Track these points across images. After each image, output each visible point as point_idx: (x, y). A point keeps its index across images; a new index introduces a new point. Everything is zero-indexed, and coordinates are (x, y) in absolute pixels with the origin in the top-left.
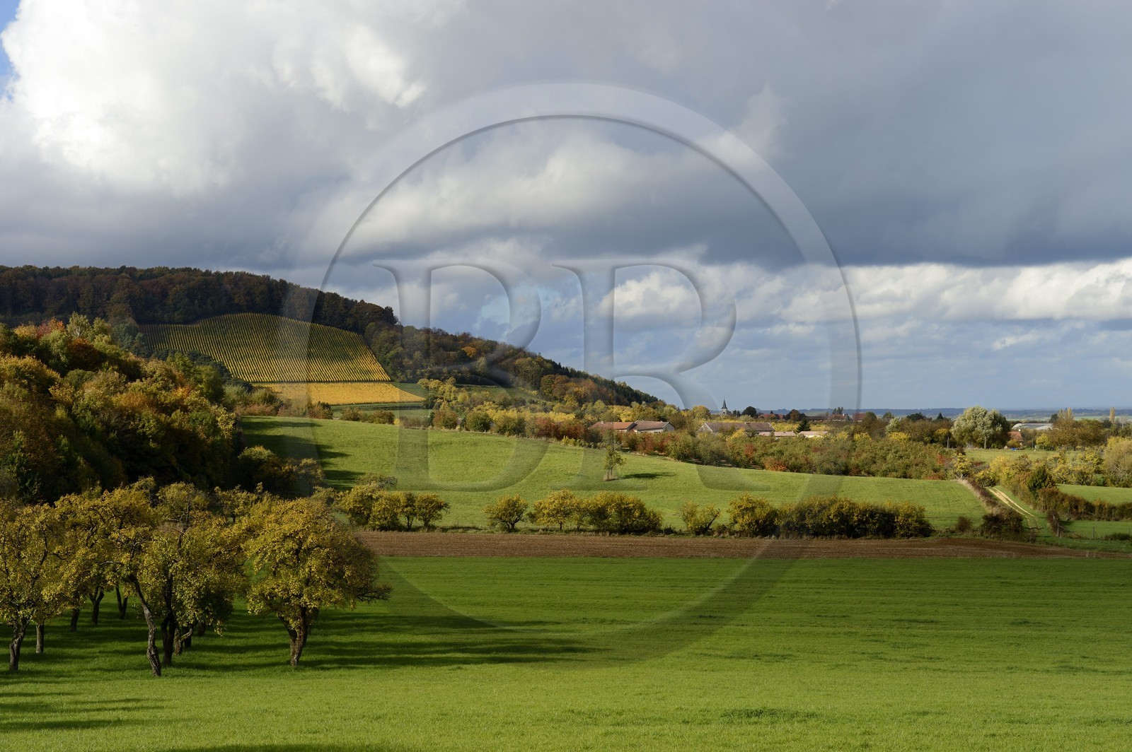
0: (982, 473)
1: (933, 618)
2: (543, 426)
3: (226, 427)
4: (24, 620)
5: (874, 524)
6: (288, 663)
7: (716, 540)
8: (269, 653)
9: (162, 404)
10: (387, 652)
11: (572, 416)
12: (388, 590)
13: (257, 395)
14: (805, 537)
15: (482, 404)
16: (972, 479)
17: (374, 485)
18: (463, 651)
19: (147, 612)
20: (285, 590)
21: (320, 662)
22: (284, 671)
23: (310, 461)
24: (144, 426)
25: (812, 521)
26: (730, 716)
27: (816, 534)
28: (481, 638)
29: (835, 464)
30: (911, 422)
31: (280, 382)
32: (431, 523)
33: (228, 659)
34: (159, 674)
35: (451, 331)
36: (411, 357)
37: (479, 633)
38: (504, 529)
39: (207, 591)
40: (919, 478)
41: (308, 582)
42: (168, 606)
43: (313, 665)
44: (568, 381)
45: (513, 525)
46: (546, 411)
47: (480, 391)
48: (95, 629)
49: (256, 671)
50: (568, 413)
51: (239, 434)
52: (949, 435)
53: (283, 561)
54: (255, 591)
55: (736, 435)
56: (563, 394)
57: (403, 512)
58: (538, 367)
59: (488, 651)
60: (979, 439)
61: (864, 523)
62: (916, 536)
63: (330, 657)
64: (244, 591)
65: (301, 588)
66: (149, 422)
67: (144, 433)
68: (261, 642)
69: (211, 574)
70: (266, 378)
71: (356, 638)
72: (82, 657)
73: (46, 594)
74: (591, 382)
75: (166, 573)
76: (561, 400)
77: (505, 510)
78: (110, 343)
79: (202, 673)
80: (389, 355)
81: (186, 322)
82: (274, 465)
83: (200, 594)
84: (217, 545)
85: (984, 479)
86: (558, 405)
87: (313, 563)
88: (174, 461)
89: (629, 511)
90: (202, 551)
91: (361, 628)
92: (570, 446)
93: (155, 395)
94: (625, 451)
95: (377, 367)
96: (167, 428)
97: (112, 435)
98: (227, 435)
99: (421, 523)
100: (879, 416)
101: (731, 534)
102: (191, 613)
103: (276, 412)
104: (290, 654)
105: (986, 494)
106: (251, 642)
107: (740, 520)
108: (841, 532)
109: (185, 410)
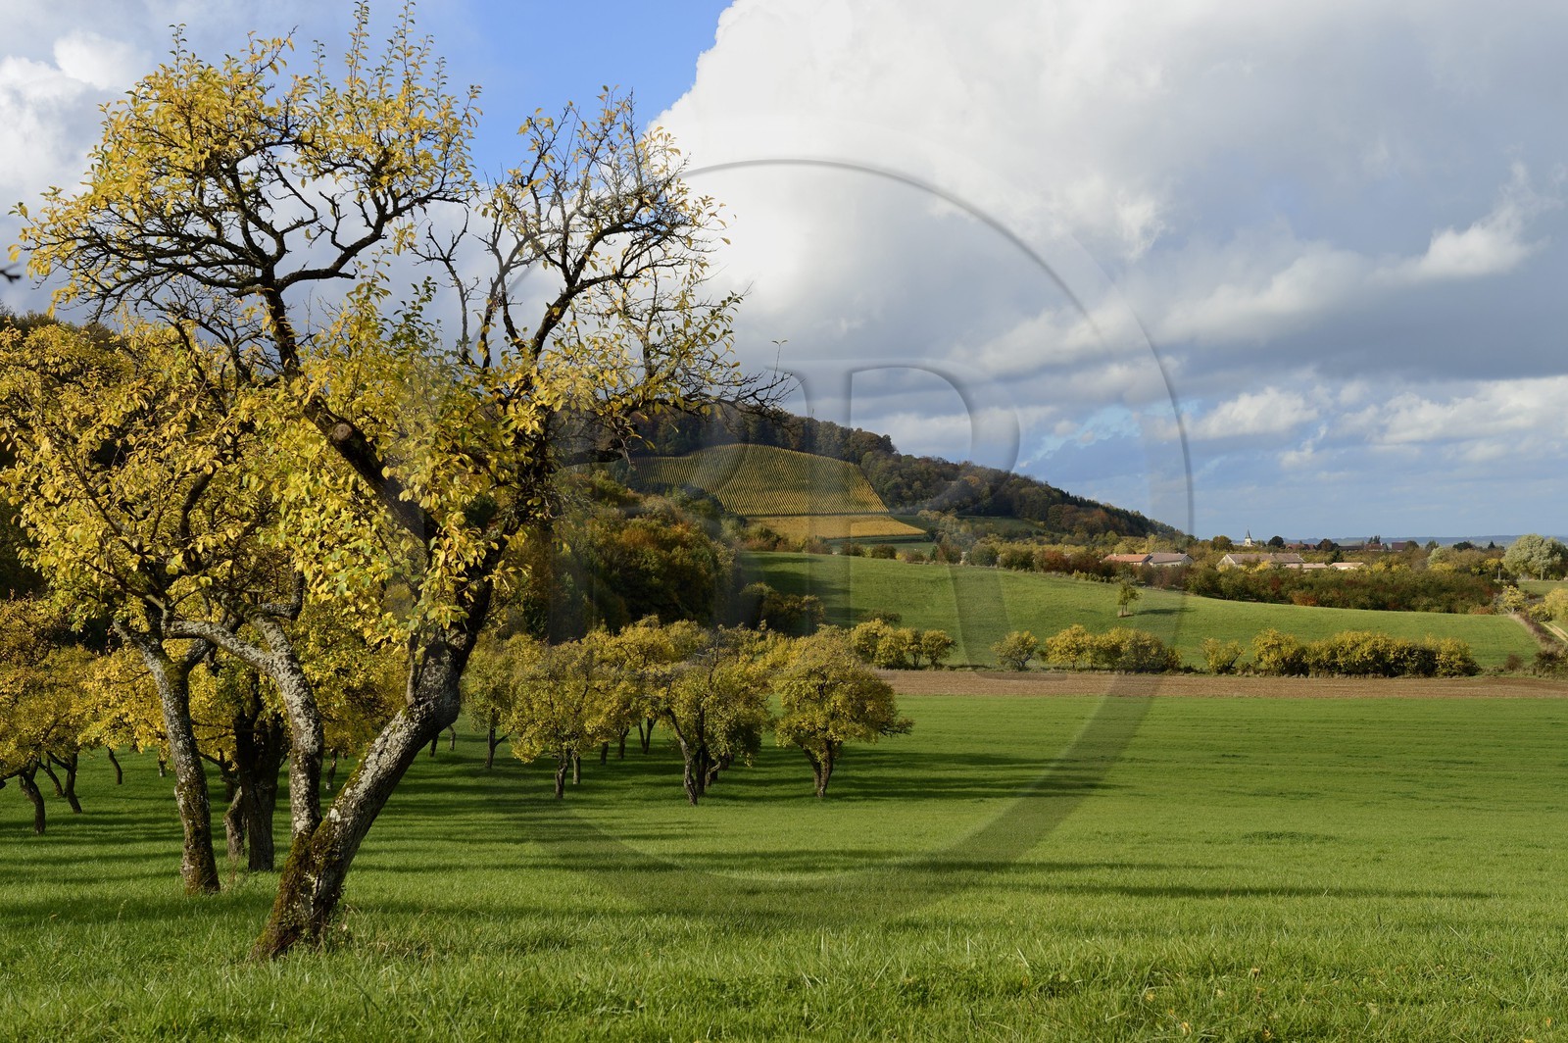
0: (1536, 607)
1: (1472, 759)
2: (1052, 559)
3: (727, 564)
4: (569, 751)
5: (1413, 662)
6: (815, 794)
7: (1240, 679)
8: (796, 786)
9: (662, 540)
10: (908, 787)
11: (1082, 549)
12: (910, 724)
13: (754, 529)
14: (1336, 675)
15: (986, 536)
16: (1524, 614)
17: (878, 622)
18: (983, 786)
19: (683, 743)
20: (811, 724)
21: (845, 795)
22: (813, 802)
23: (812, 598)
24: (646, 562)
25: (1344, 659)
26: (1250, 838)
27: (1349, 673)
28: (999, 774)
29: (1371, 598)
30: (1456, 552)
31: (774, 515)
32: (939, 661)
33: (755, 791)
34: (696, 803)
35: (952, 460)
36: (910, 487)
37: (997, 769)
38: (1013, 667)
39: (738, 724)
40: (1465, 612)
41: (833, 716)
42: (701, 739)
43: (838, 797)
44: (1077, 511)
45: (1023, 663)
46: (1054, 543)
47: (983, 523)
48: (622, 763)
49: (785, 802)
50: (1077, 545)
51: (738, 571)
52: (1501, 565)
53: (808, 696)
54: (783, 724)
55: (1260, 567)
56: (1073, 525)
57: (909, 650)
58: (1045, 496)
59: (1008, 786)
60: (1536, 570)
61: (1402, 661)
62: (1460, 675)
63: (853, 790)
64: (772, 725)
65: (827, 722)
66: (651, 558)
67: (647, 569)
68: (784, 776)
69: (740, 708)
70: (760, 511)
71: (875, 773)
72: (617, 788)
73: (589, 726)
74: (1102, 511)
75: (698, 707)
76: (1070, 532)
77: (1015, 647)
78: (608, 478)
79: (734, 803)
80: (886, 486)
81: (677, 454)
82: (776, 602)
83: (730, 727)
84: (744, 680)
85: (1539, 614)
86: (1067, 536)
87: (837, 698)
88: (676, 598)
89: (1146, 648)
90: (731, 687)
91: (879, 764)
92: (1082, 580)
93: (655, 531)
94: (1140, 585)
95: (875, 498)
96: (668, 564)
97: (615, 572)
98: (728, 571)
99: (928, 662)
100: (1422, 545)
101: (1256, 672)
102: (723, 746)
103: (774, 547)
104: (816, 787)
105: (1540, 630)
106: (774, 776)
107: (1265, 658)
108: (1376, 671)
109: (685, 545)
